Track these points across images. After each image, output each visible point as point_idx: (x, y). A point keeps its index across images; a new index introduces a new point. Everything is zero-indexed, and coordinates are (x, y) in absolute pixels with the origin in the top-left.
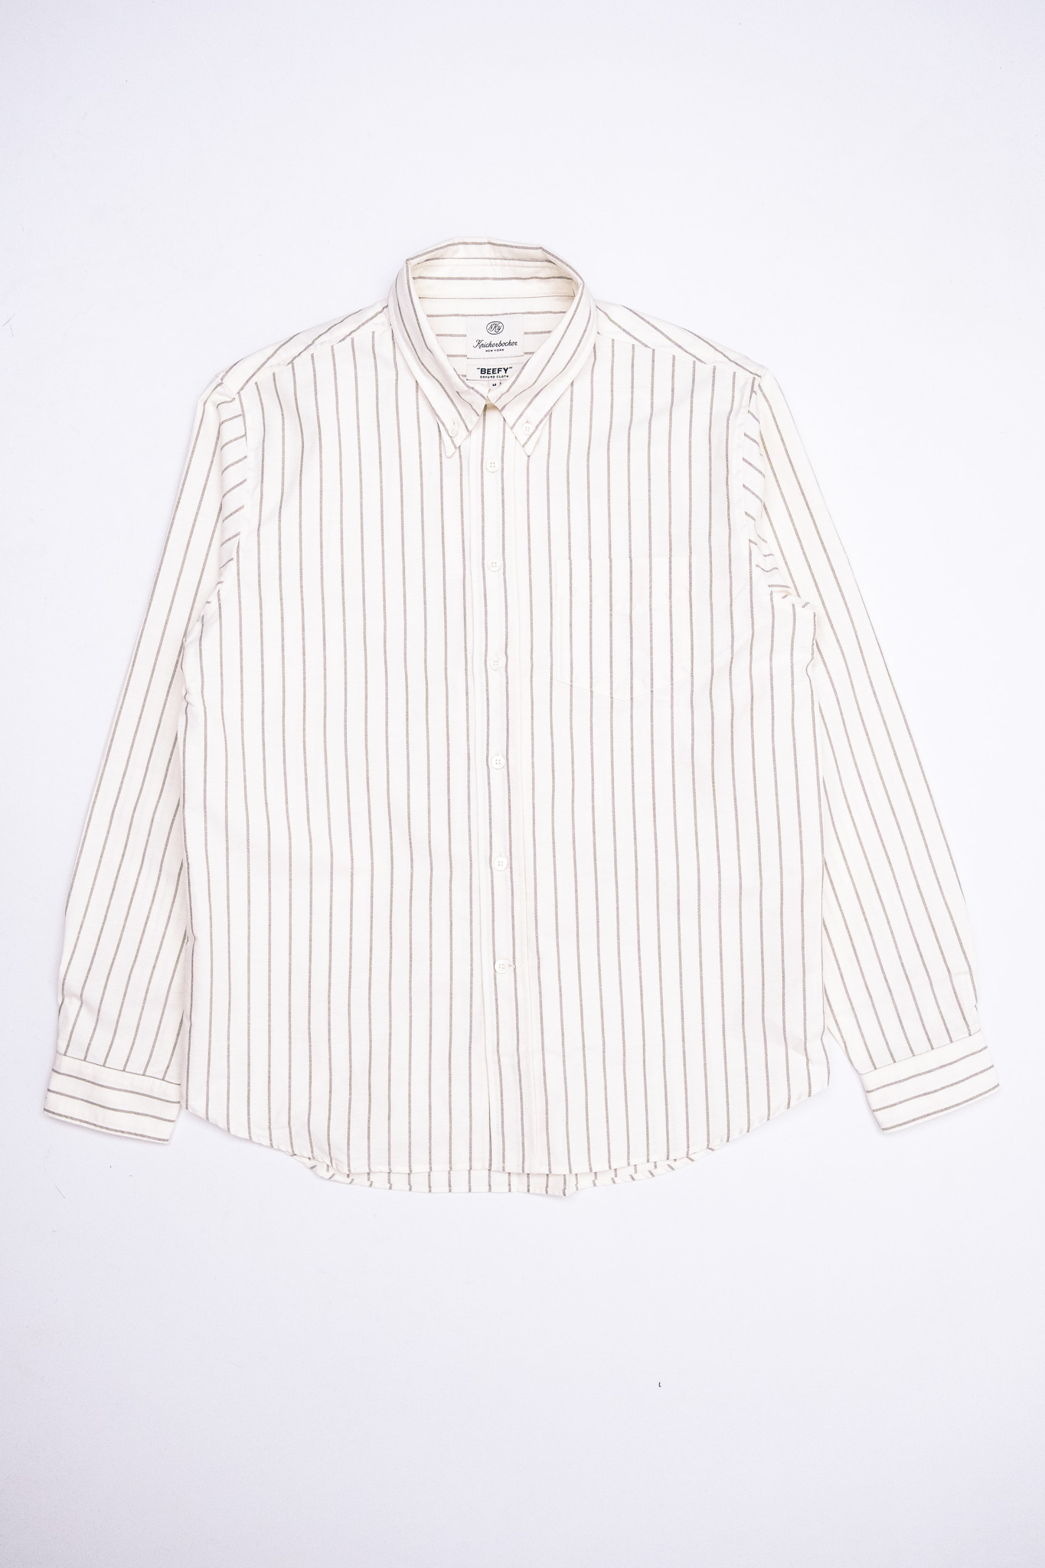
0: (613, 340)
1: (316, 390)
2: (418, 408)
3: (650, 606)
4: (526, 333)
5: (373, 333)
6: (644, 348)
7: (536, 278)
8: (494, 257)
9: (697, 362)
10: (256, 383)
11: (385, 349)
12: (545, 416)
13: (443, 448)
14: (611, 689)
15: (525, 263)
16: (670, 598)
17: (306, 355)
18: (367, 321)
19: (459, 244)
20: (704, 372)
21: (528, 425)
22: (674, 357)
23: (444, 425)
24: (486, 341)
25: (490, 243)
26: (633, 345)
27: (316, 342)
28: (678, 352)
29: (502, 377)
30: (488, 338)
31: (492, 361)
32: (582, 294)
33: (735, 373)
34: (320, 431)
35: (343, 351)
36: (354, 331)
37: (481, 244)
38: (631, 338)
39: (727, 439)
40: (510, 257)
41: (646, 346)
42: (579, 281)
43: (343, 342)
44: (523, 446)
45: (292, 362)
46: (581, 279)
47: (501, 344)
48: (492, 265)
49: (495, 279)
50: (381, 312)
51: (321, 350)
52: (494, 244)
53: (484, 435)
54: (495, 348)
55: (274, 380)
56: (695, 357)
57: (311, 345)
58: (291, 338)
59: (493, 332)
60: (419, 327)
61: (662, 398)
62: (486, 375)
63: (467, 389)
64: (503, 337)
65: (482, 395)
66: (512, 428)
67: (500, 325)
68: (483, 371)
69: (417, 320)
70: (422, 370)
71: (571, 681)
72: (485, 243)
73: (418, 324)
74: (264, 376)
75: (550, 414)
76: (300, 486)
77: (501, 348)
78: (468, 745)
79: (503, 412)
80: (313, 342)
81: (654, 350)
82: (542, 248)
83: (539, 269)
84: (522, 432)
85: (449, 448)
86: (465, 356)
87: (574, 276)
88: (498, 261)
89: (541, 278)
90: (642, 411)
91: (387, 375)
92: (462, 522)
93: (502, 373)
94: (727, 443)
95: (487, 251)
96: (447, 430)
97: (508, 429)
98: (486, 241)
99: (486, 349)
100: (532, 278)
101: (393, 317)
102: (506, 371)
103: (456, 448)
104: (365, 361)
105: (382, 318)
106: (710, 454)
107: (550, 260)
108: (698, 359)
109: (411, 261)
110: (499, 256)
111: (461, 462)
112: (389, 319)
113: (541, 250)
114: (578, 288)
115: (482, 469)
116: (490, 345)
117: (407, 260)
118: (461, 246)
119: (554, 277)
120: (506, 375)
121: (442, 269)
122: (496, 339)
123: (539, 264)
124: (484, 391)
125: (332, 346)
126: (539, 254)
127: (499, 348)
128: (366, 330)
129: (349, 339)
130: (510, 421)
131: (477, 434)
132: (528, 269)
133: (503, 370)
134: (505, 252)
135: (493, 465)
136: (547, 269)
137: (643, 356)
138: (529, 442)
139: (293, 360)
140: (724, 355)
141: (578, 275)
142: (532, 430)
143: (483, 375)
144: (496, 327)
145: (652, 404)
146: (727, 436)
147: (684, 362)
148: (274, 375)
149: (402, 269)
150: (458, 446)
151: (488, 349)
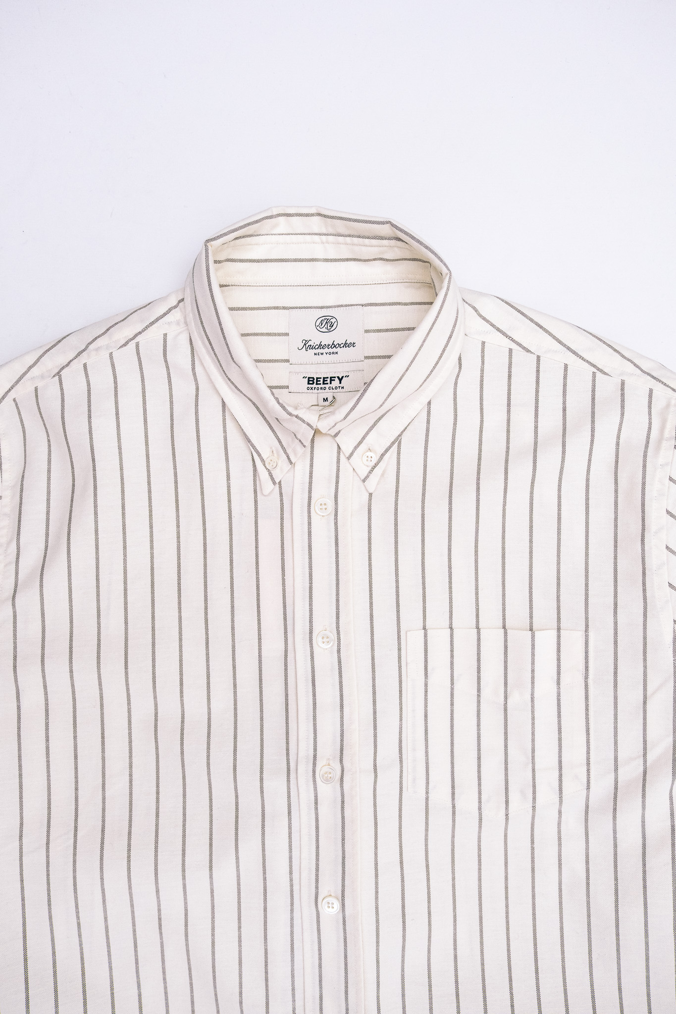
0: (483, 343)
1: (89, 411)
2: (225, 431)
3: (532, 694)
4: (367, 331)
5: (165, 335)
6: (525, 353)
7: (381, 259)
8: (324, 231)
9: (598, 374)
10: (14, 400)
11: (180, 357)
12: (393, 443)
13: (258, 482)
14: (480, 802)
15: (367, 241)
16: (558, 683)
17: (77, 365)
18: (157, 320)
19: (279, 215)
20: (607, 387)
21: (369, 454)
22: (566, 366)
23: (259, 455)
24: (315, 341)
25: (319, 215)
26: (511, 350)
27: (91, 347)
28: (571, 359)
29: (336, 388)
30: (317, 338)
31: (323, 367)
32: (448, 289)
33: (651, 391)
34: (94, 466)
35: (126, 360)
36: (140, 333)
37: (307, 215)
38: (507, 340)
39: (644, 484)
40: (347, 233)
41: (528, 351)
42: (445, 271)
43: (125, 348)
44: (364, 481)
45: (58, 374)
46: (447, 267)
47: (334, 346)
48: (323, 243)
49: (326, 260)
50: (175, 307)
51: (97, 360)
52: (325, 216)
53: (311, 466)
54: (326, 350)
55: (37, 396)
56: (594, 366)
57: (84, 350)
58: (59, 341)
59: (324, 330)
60: (223, 333)
61: (550, 421)
62: (314, 385)
63: (289, 417)
64: (337, 336)
65: (308, 424)
66: (349, 458)
67: (333, 320)
68: (311, 381)
69: (220, 324)
70: (229, 386)
71: (427, 793)
72: (312, 215)
73: (222, 329)
74: (24, 391)
75: (398, 440)
76: (69, 539)
77: (334, 350)
78: (291, 880)
79: (337, 439)
80: (87, 347)
81: (538, 357)
82: (389, 222)
83: (385, 248)
84: (361, 463)
85: (267, 486)
86: (288, 361)
87: (436, 262)
88: (331, 238)
89: (387, 260)
90: (523, 436)
91: (184, 389)
92: (284, 580)
93: (336, 383)
94: (643, 489)
95: (316, 224)
96: (263, 460)
97: (343, 459)
98: (313, 211)
99: (314, 351)
100: (374, 260)
101: (190, 317)
102: (340, 380)
103: (274, 483)
104: (155, 371)
105: (176, 315)
106: (616, 497)
107: (399, 236)
108: (598, 369)
109: (213, 243)
110: (331, 231)
111: (282, 500)
112: (185, 318)
113: (388, 225)
114: (442, 281)
115: (309, 512)
116: (320, 346)
117: (208, 241)
118: (281, 219)
119: (406, 259)
120: (341, 385)
121: (258, 248)
122: (327, 339)
123: (385, 242)
124: (311, 417)
125: (111, 354)
126: (386, 230)
127: (331, 350)
128: (155, 333)
129: (132, 344)
130: (347, 449)
131: (302, 467)
132: (371, 248)
133: (337, 379)
134: (341, 227)
135: (324, 507)
136: (396, 249)
137: (524, 365)
138: (372, 476)
139: (60, 371)
140: (635, 365)
141: (442, 261)
142: (375, 460)
143: (310, 386)
144: (328, 324)
145: (536, 427)
146: (644, 477)
147: (580, 374)
148: (36, 389)
149: (200, 254)
150: (277, 481)
151: (317, 351)
